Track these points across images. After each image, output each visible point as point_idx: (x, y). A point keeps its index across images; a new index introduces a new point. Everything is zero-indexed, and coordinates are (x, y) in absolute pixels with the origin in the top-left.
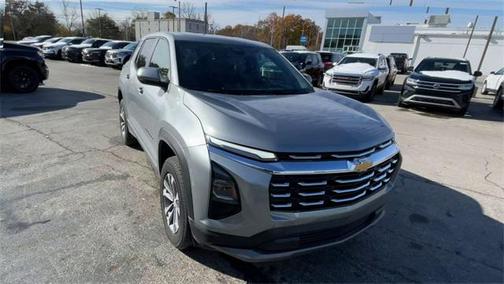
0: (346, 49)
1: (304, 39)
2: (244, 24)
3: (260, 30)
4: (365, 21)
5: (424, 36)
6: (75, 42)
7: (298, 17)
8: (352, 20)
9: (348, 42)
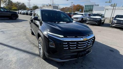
0: (89, 12)
1: (80, 10)
2: (67, 7)
3: (71, 8)
4: (94, 6)
5: (107, 9)
6: (27, 11)
7: (80, 5)
8: (91, 5)
9: (90, 11)
